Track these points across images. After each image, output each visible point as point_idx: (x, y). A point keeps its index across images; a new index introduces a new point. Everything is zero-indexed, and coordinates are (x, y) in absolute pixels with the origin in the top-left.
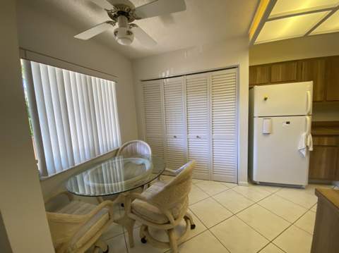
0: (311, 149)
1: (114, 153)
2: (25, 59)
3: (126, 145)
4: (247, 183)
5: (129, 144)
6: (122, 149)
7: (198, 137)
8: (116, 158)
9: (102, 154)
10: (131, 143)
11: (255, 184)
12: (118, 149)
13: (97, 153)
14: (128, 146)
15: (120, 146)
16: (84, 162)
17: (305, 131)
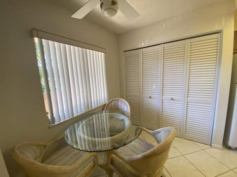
1: (103, 107)
2: (38, 37)
3: (111, 102)
4: (221, 147)
5: (113, 101)
6: (108, 105)
7: (172, 99)
8: (104, 111)
9: (93, 108)
10: (115, 100)
11: (230, 148)
12: (105, 104)
13: (90, 107)
14: (113, 102)
15: (107, 102)
16: (81, 114)
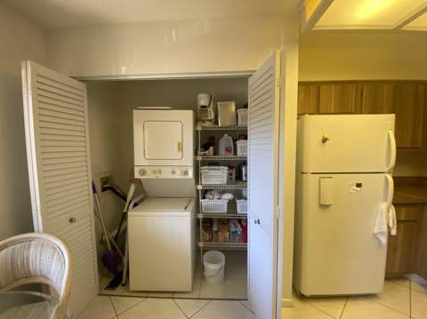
0: (394, 232)
17: (385, 200)
